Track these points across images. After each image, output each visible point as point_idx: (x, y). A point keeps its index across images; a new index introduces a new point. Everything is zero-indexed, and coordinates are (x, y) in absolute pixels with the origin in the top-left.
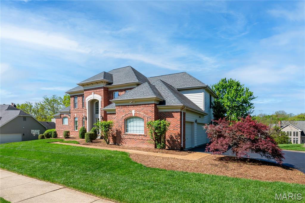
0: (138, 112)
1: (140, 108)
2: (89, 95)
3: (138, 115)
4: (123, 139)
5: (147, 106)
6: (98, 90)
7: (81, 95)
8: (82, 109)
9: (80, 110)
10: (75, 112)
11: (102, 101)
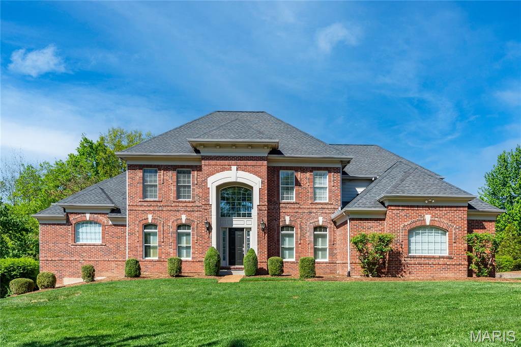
0: (436, 219)
1: (441, 212)
2: (218, 171)
3: (437, 224)
4: (404, 266)
5: (455, 209)
6: (249, 162)
7: (171, 166)
8: (177, 204)
9: (170, 204)
10: (147, 209)
11: (263, 188)
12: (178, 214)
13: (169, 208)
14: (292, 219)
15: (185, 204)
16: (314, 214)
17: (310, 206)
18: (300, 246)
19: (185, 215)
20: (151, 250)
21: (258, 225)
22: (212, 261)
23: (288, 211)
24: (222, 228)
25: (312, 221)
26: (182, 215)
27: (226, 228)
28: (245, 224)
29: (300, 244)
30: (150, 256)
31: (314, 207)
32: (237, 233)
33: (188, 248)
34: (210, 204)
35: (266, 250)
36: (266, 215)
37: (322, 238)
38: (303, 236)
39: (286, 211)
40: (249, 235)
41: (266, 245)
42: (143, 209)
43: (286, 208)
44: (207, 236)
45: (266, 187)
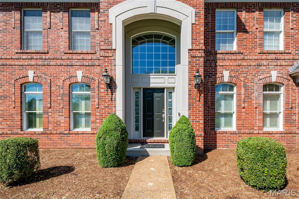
8: (70, 56)
9: (59, 57)
10: (26, 64)
11: (197, 23)
12: (71, 69)
13: (59, 62)
14: (233, 75)
15: (81, 57)
16: (264, 68)
17: (260, 57)
18: (243, 110)
19: (81, 72)
20: (38, 119)
21: (190, 80)
22: (108, 140)
23: (228, 64)
24: (134, 88)
25: (261, 77)
26: (78, 72)
27: (140, 88)
28: (166, 82)
29: (244, 108)
30: (35, 127)
31: (264, 57)
32: (156, 95)
33: (88, 115)
34: (114, 48)
35: (202, 118)
36: (202, 64)
37: (270, 100)
38: (248, 97)
39: (224, 63)
40: (171, 97)
41: (202, 109)
42: (20, 64)
43: (225, 60)
44: (108, 98)
45: (202, 21)
